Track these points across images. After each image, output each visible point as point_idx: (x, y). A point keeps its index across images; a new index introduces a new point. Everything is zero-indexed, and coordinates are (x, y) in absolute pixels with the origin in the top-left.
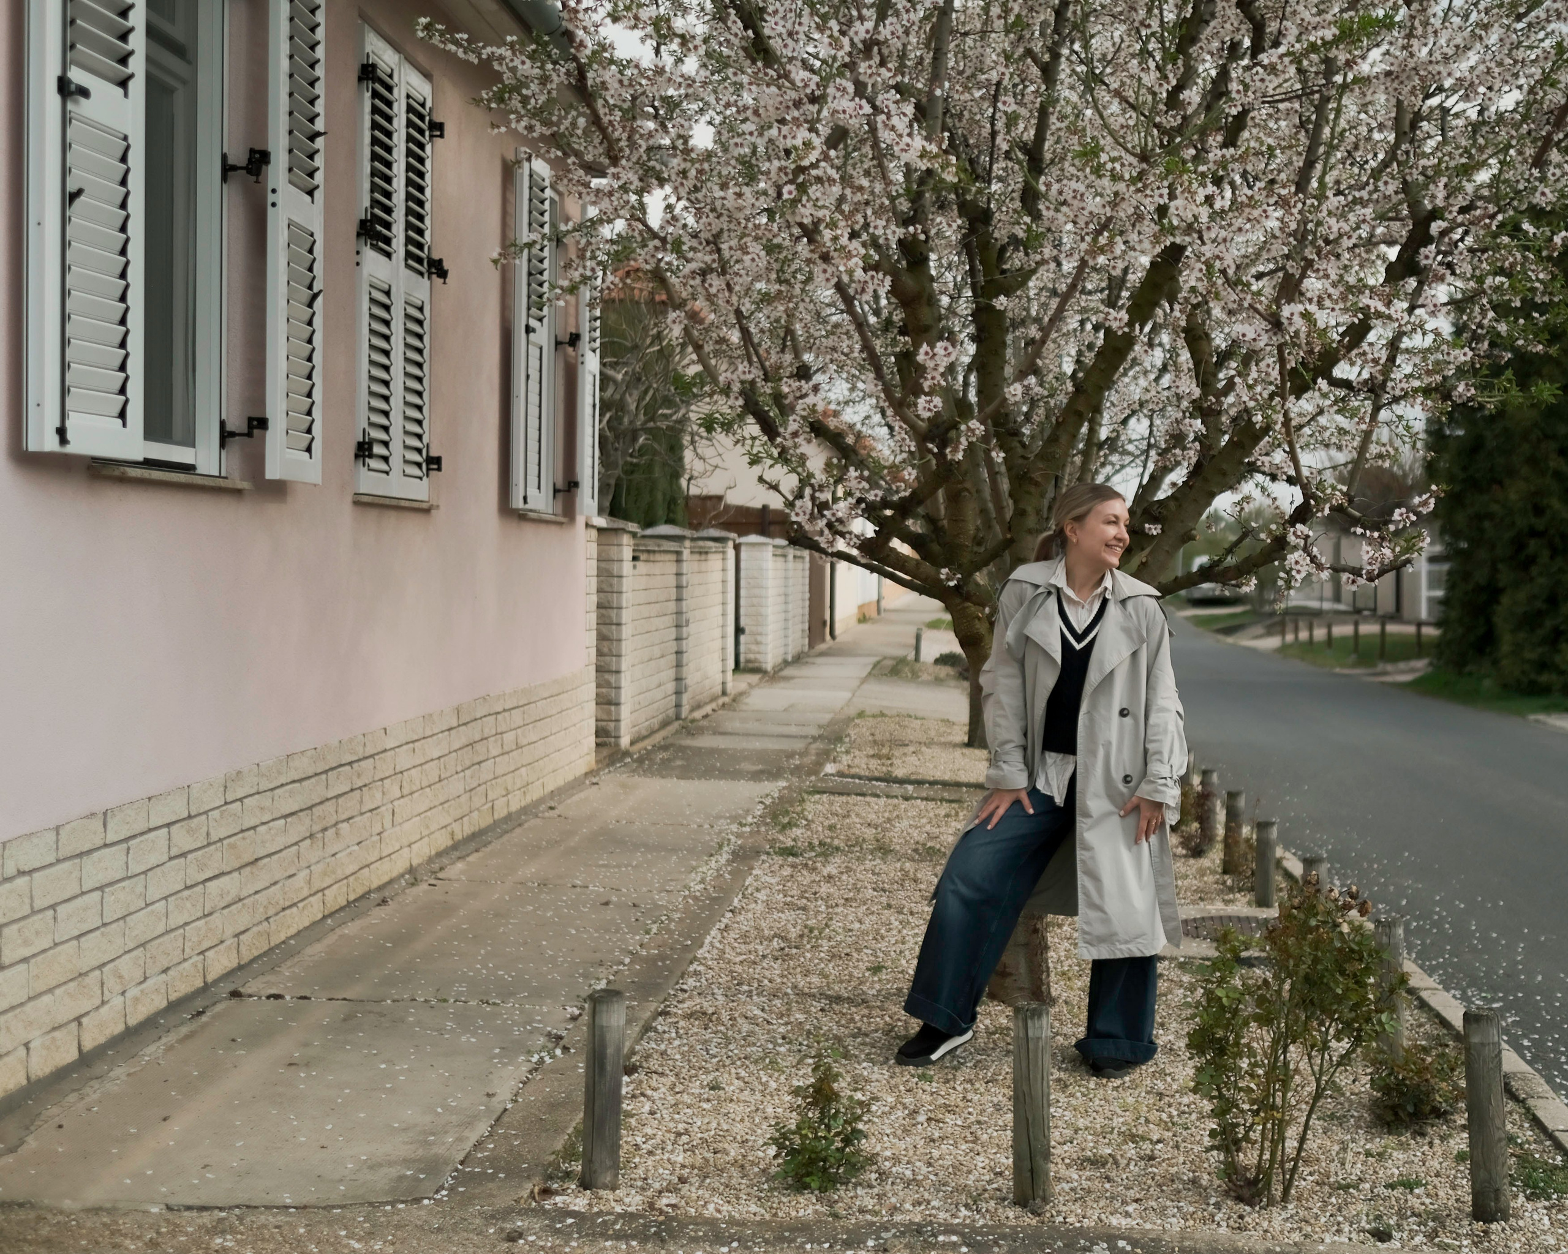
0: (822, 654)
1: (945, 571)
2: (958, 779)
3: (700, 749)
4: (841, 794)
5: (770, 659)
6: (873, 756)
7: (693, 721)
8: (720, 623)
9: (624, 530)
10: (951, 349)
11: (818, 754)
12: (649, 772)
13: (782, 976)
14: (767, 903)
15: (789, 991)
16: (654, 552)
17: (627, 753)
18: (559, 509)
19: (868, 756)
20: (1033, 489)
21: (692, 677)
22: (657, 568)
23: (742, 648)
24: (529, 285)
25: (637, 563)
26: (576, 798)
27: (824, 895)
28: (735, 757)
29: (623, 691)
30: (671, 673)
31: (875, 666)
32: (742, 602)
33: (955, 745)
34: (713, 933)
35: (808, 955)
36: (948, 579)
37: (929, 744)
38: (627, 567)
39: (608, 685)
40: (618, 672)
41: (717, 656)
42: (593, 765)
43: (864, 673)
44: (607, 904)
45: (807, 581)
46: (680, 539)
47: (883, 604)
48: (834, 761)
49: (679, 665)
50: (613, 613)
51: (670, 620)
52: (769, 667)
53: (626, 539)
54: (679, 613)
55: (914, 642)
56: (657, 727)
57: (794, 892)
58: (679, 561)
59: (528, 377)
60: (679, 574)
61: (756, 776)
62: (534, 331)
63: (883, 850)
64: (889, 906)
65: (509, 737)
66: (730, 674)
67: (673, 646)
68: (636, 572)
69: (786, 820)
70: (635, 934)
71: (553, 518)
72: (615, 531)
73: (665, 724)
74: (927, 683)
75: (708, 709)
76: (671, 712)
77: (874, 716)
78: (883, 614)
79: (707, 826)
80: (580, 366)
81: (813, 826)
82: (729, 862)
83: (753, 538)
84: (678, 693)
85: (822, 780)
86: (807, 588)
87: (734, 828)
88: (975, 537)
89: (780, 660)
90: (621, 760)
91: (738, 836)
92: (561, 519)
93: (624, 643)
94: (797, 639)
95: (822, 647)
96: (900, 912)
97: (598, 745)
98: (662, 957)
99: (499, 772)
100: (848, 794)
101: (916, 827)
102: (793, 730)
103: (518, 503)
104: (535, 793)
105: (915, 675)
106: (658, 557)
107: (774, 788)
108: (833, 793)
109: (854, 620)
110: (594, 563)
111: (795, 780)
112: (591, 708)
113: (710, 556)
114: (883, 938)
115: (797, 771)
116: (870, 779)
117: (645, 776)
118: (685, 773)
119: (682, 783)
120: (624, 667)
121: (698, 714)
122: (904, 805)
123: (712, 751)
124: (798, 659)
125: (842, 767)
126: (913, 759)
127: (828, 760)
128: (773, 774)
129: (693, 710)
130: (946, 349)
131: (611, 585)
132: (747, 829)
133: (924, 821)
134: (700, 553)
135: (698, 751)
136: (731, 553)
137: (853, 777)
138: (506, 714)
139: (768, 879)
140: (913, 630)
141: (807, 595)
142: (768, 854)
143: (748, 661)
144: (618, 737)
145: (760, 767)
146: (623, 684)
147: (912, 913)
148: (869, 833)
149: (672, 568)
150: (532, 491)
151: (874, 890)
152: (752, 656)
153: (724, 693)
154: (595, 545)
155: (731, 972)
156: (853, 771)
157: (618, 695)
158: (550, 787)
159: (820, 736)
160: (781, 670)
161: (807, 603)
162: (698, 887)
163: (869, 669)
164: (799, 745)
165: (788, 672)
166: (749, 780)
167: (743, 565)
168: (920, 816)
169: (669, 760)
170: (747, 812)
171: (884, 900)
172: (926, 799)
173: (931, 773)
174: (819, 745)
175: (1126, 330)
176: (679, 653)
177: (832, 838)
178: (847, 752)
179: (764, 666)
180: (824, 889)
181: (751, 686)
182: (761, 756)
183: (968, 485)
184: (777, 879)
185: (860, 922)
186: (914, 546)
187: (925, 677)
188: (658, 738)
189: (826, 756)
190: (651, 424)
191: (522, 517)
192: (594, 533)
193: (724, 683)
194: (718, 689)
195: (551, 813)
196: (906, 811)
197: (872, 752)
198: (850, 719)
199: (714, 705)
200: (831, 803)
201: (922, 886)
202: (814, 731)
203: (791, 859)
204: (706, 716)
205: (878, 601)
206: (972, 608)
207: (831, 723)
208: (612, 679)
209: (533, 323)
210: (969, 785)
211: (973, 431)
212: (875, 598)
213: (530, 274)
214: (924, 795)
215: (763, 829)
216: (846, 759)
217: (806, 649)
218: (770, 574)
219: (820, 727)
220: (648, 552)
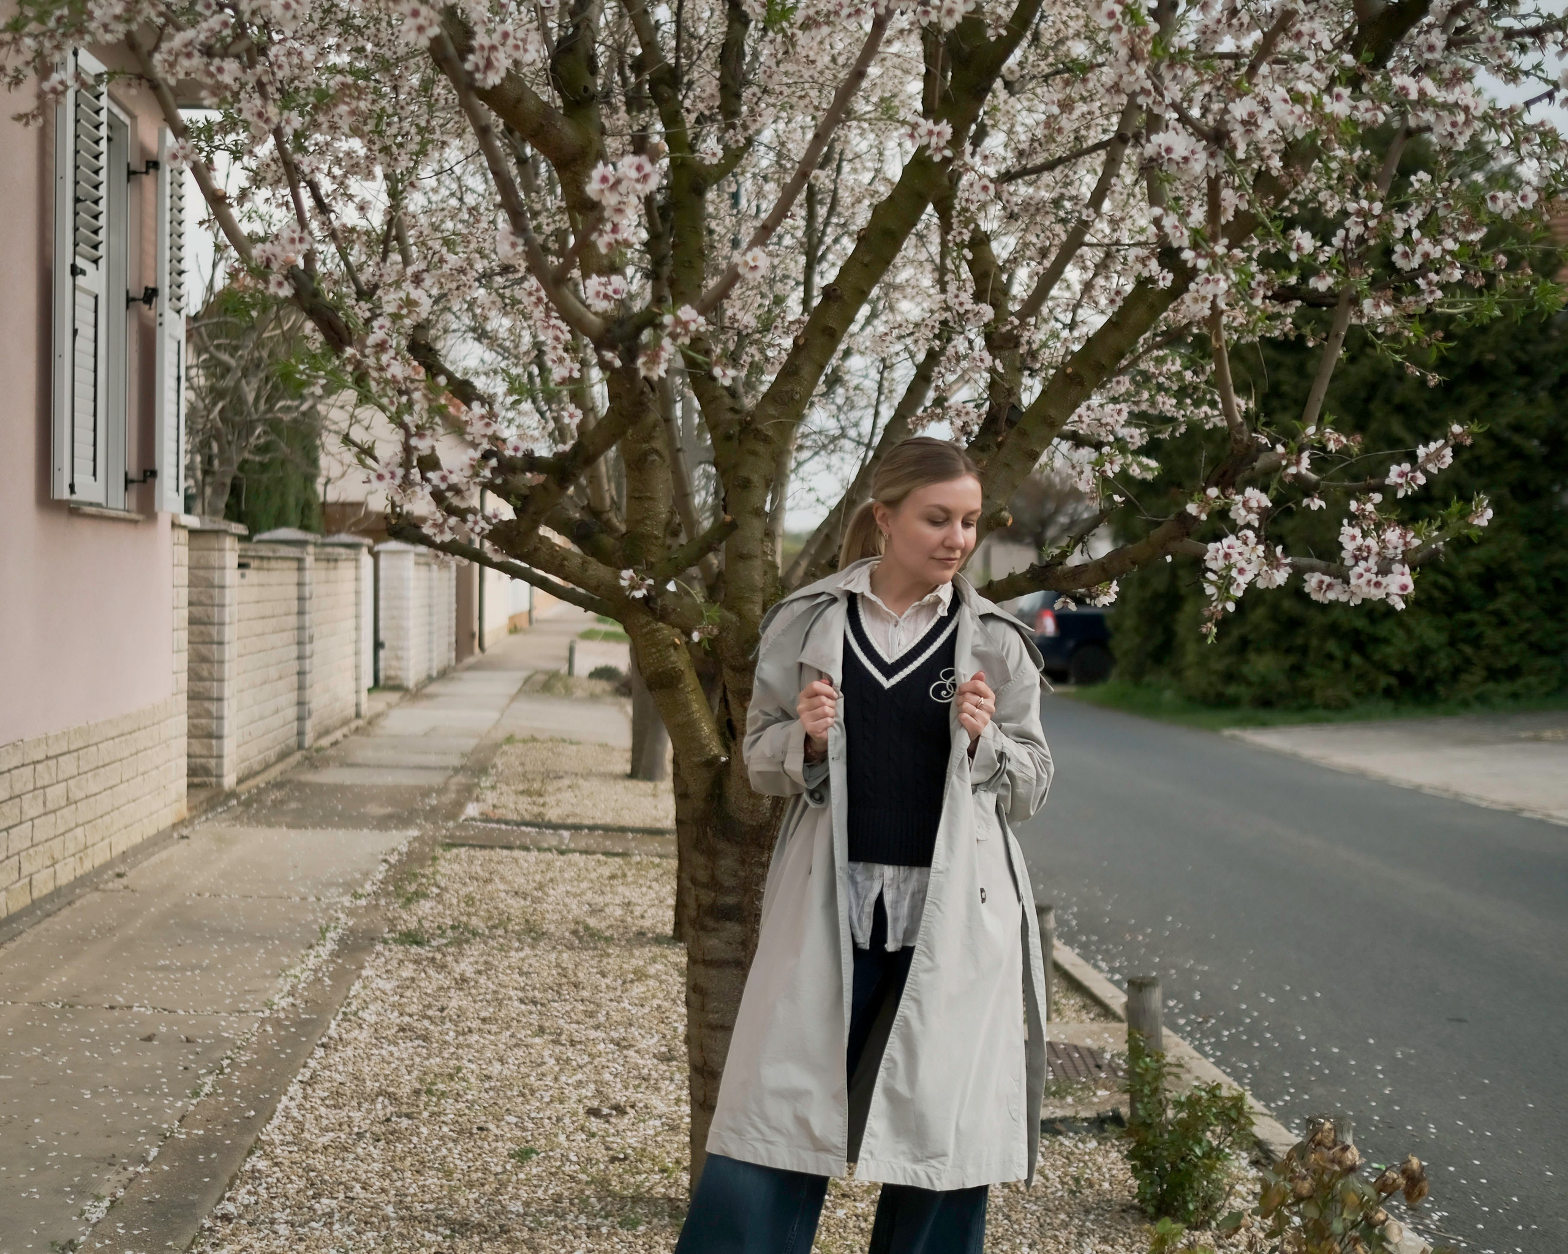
0: (471, 668)
1: (627, 574)
2: (623, 823)
3: (321, 785)
4: (482, 847)
5: (412, 676)
6: (522, 792)
7: (319, 750)
8: (353, 637)
9: (226, 532)
10: (648, 168)
11: (458, 791)
12: (257, 820)
13: (384, 1176)
14: (376, 1028)
15: (390, 1210)
16: (269, 558)
17: (233, 794)
18: (133, 504)
19: (517, 793)
20: (760, 447)
21: (317, 700)
22: (274, 577)
23: (382, 664)
24: (76, 214)
25: (247, 572)
26: (155, 859)
27: (452, 1012)
28: (361, 795)
29: (226, 722)
30: (293, 696)
31: (527, 680)
32: (382, 614)
33: (616, 777)
34: (294, 1089)
35: (424, 1130)
36: (633, 588)
37: (588, 775)
38: (232, 575)
39: (209, 714)
40: (220, 699)
41: (350, 675)
42: (185, 813)
43: (514, 690)
44: (149, 1039)
45: (454, 591)
46: (302, 544)
47: (536, 614)
48: (477, 800)
49: (301, 687)
50: (214, 630)
51: (291, 636)
52: (411, 683)
53: (229, 543)
54: (301, 628)
55: (566, 654)
56: (273, 759)
57: (414, 1009)
58: (301, 569)
59: (75, 332)
60: (300, 584)
61: (383, 823)
62: (83, 272)
63: (533, 933)
64: (541, 1030)
65: (55, 794)
66: (364, 695)
67: (294, 666)
68: (245, 581)
69: (412, 888)
70: (177, 1096)
71: (122, 514)
72: (217, 533)
73: (283, 756)
74: (581, 701)
75: (338, 735)
76: (293, 741)
77: (524, 741)
78: (535, 625)
79: (312, 899)
80: (158, 329)
81: (446, 896)
82: (334, 955)
83: (393, 545)
84: (301, 719)
85: (461, 827)
86: (454, 599)
87: (347, 901)
88: (668, 524)
89: (423, 675)
90: (225, 802)
91: (351, 913)
92: (134, 516)
93: (227, 666)
94: (443, 652)
95: (470, 660)
96: (556, 1042)
97: (190, 786)
98: (208, 1144)
99: (39, 836)
100: (492, 848)
101: (575, 895)
102: (432, 760)
103: (62, 492)
104: (98, 857)
105: (568, 691)
106: (273, 564)
107: (401, 839)
108: (473, 846)
109: (505, 630)
110: (185, 571)
111: (429, 826)
112: (181, 745)
113: (341, 564)
114: (533, 1092)
115: (432, 814)
116: (518, 824)
117: (249, 824)
118: (299, 821)
119: (293, 834)
120: (227, 693)
121: (325, 742)
122: (559, 861)
123: (339, 789)
124: (444, 674)
125: (486, 807)
126: (568, 795)
127: (469, 798)
128: (401, 820)
129: (320, 736)
130: (639, 168)
131: (211, 597)
132: (363, 902)
133: (585, 885)
134: (328, 560)
135: (320, 789)
136: (367, 560)
137: (498, 821)
138: (52, 763)
139: (381, 984)
140: (565, 641)
141: (454, 606)
142: (385, 942)
143: (388, 678)
144: (220, 776)
145: (389, 810)
146: (226, 713)
147: (573, 1043)
148: (516, 905)
149: (293, 577)
150: (83, 478)
151: (522, 1001)
152: (392, 673)
153: (358, 715)
154: (185, 550)
155: (309, 1169)
156: (499, 813)
157: (220, 727)
158: (119, 849)
159: (463, 768)
160: (425, 686)
161: (454, 615)
162: (283, 1003)
163: (519, 685)
164: (436, 779)
165: (433, 689)
166: (374, 828)
167: (382, 574)
168: (579, 879)
169: (282, 802)
170: (366, 875)
171: (534, 1019)
172: (585, 852)
173: (590, 813)
174: (461, 779)
175: (948, 153)
176: (301, 673)
177: (469, 915)
178: (493, 788)
179: (405, 684)
180: (456, 1001)
181: (389, 706)
182: (392, 795)
183: (658, 444)
184: (394, 983)
185: (501, 1060)
186: (576, 539)
187: (579, 693)
188: (273, 773)
189: (468, 793)
190: (269, 416)
191: (73, 510)
192: (184, 535)
193: (357, 705)
194: (352, 711)
195: (119, 883)
196: (561, 871)
197: (521, 787)
198: (497, 746)
199: (345, 730)
200: (471, 861)
201: (585, 994)
202: (456, 761)
203: (414, 949)
204: (335, 744)
205: (530, 611)
206: (665, 631)
207: (476, 750)
208: (213, 707)
209: (81, 263)
210: (635, 830)
211: (685, 325)
212: (526, 607)
213: (77, 200)
214: (582, 845)
215: (383, 902)
216: (491, 797)
217: (453, 663)
218: (412, 584)
219: (463, 755)
220: (262, 558)
